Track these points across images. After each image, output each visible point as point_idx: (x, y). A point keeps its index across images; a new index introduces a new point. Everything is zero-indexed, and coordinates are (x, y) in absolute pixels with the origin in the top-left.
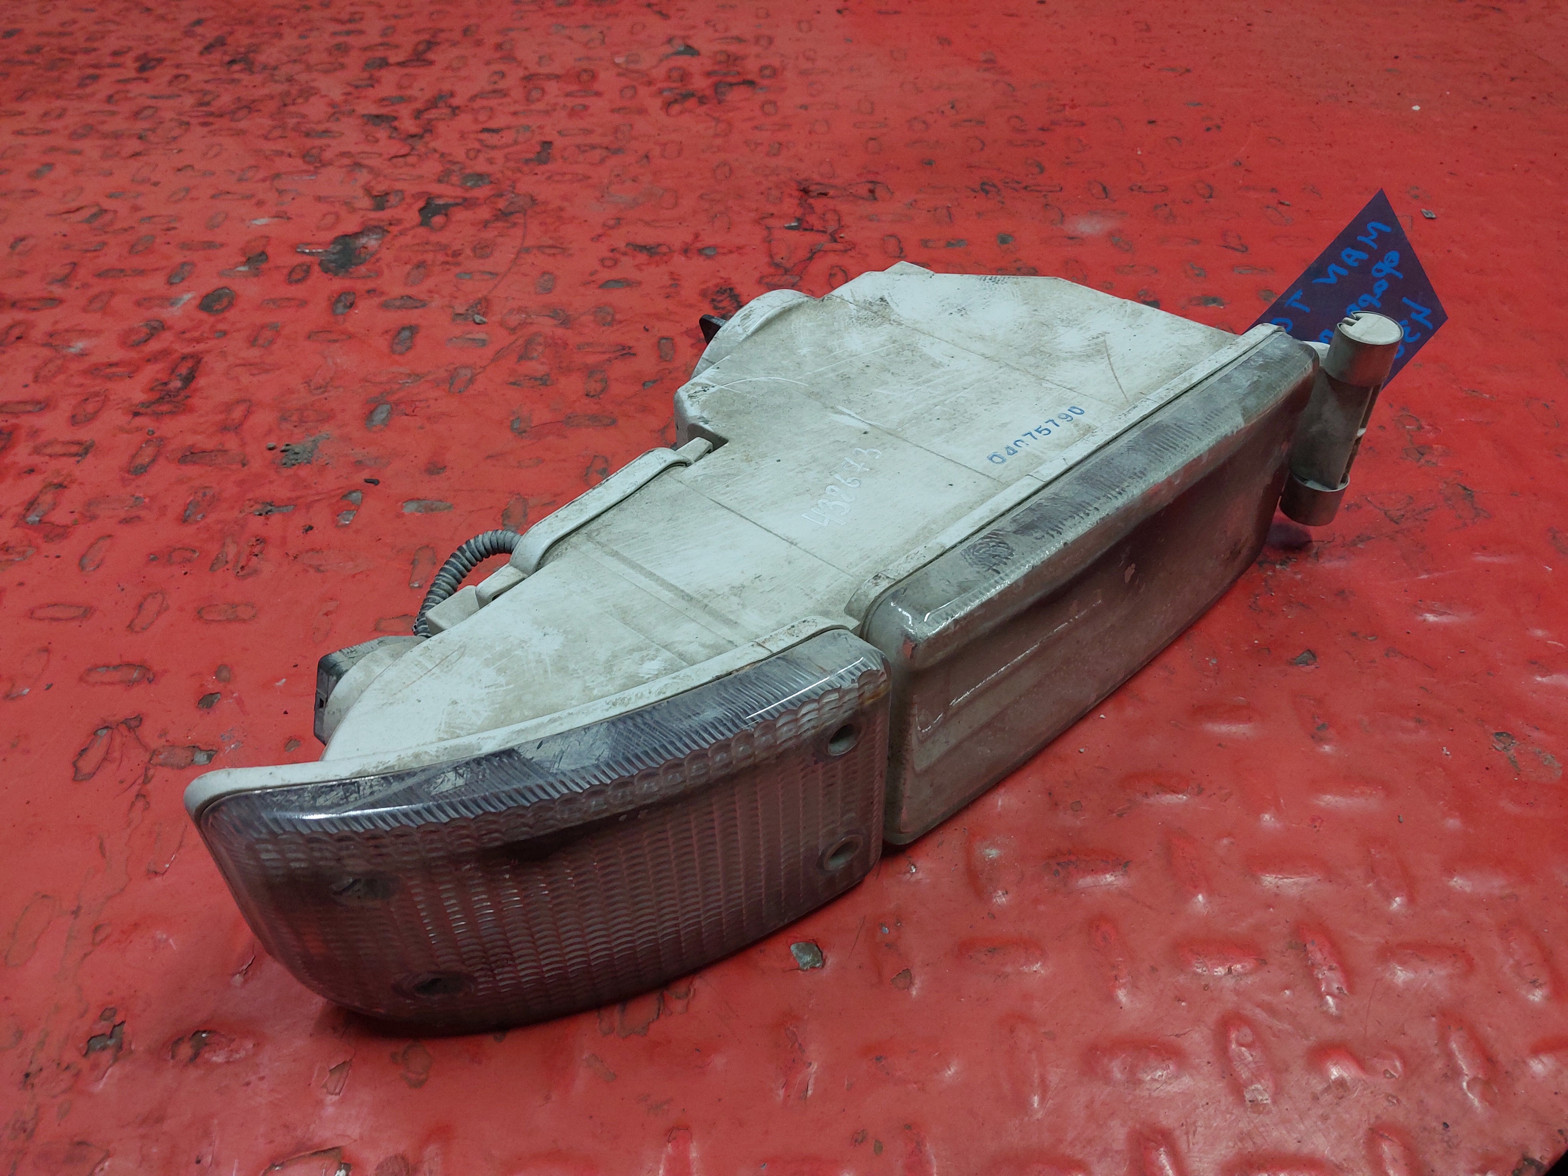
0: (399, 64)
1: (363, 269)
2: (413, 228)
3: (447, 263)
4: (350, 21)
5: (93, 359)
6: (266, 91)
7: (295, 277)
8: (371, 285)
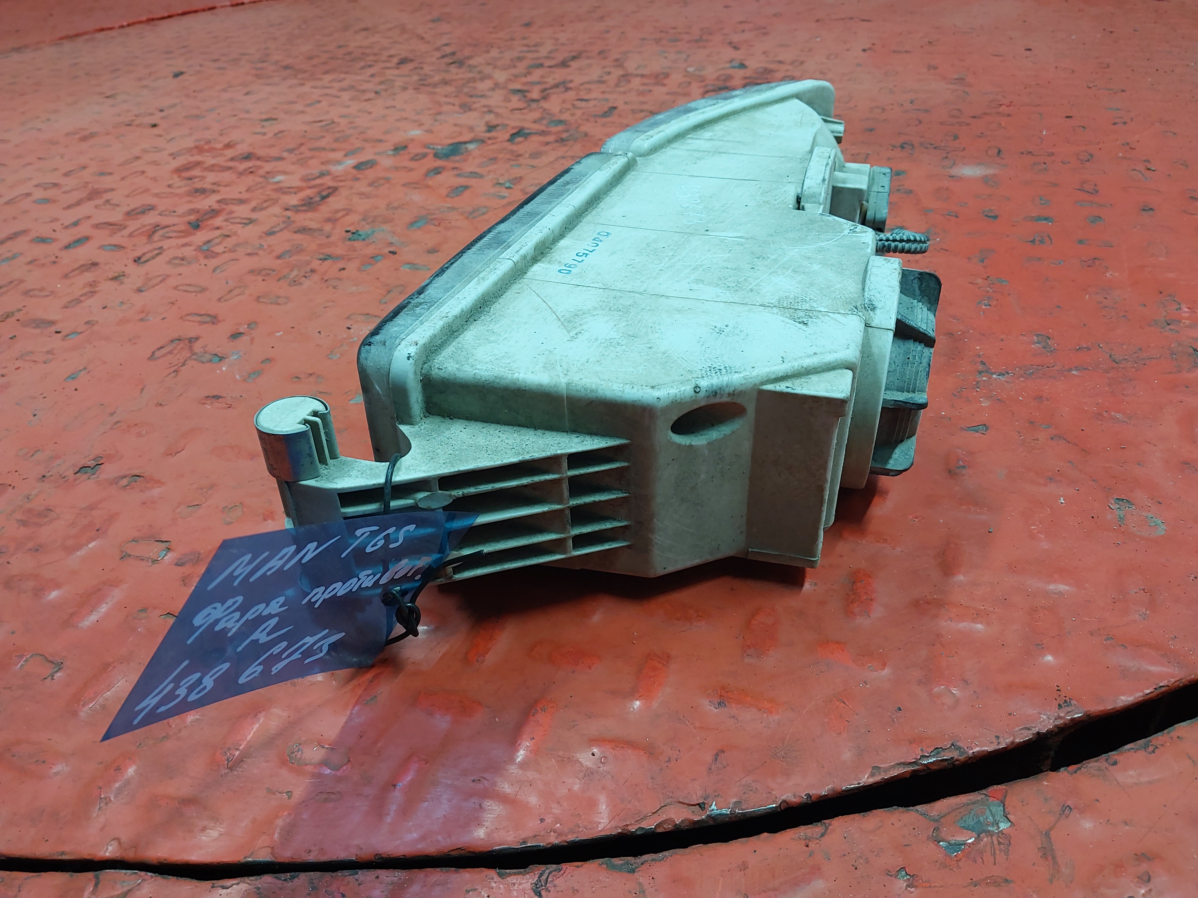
0: (550, 67)
1: (457, 158)
2: (502, 142)
3: (510, 159)
4: (534, 46)
5: (282, 185)
6: (461, 76)
7: (416, 158)
8: (457, 165)
